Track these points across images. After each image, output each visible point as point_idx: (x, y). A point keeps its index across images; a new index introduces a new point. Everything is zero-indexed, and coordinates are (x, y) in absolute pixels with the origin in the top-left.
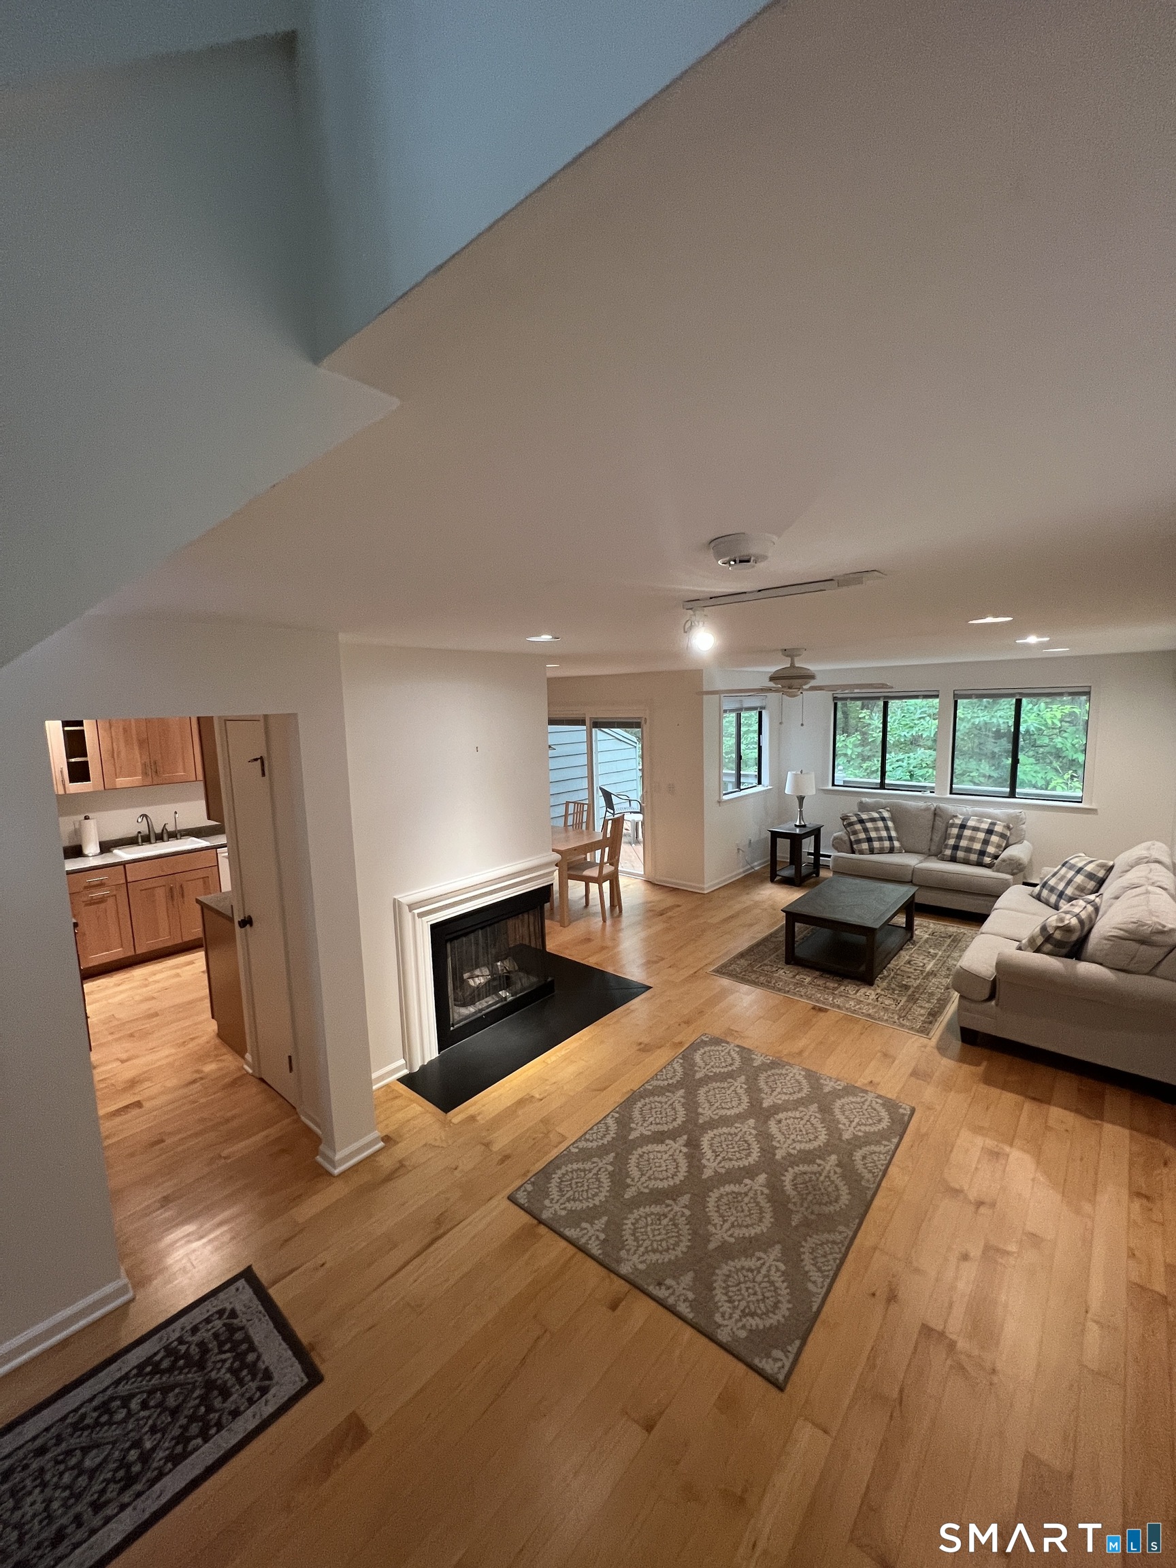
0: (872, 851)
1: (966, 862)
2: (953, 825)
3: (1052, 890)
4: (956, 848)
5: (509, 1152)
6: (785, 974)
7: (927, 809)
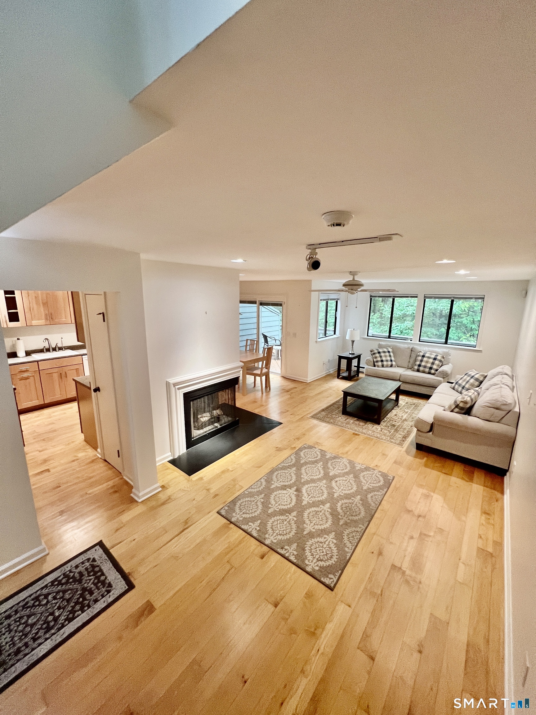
0: (383, 366)
1: (424, 372)
2: (419, 356)
3: (460, 385)
4: (419, 366)
5: (217, 493)
6: (342, 419)
7: (409, 348)
